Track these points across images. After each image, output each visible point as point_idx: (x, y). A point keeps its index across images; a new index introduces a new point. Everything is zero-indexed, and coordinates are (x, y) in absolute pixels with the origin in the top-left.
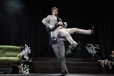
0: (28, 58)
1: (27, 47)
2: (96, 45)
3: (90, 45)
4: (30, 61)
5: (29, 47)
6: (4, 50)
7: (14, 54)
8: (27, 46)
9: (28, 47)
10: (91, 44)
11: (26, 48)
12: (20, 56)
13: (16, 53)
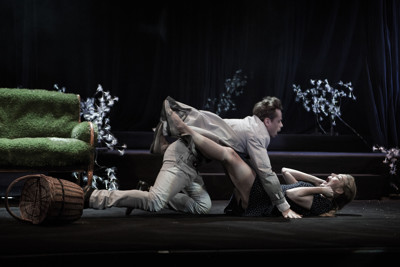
0: (114, 142)
1: (105, 98)
2: (341, 83)
3: (320, 82)
4: (122, 152)
5: (112, 97)
6: (16, 108)
7: (56, 123)
8: (107, 94)
9: (109, 97)
10: (323, 80)
11: (102, 99)
12: (89, 136)
13: (63, 120)
